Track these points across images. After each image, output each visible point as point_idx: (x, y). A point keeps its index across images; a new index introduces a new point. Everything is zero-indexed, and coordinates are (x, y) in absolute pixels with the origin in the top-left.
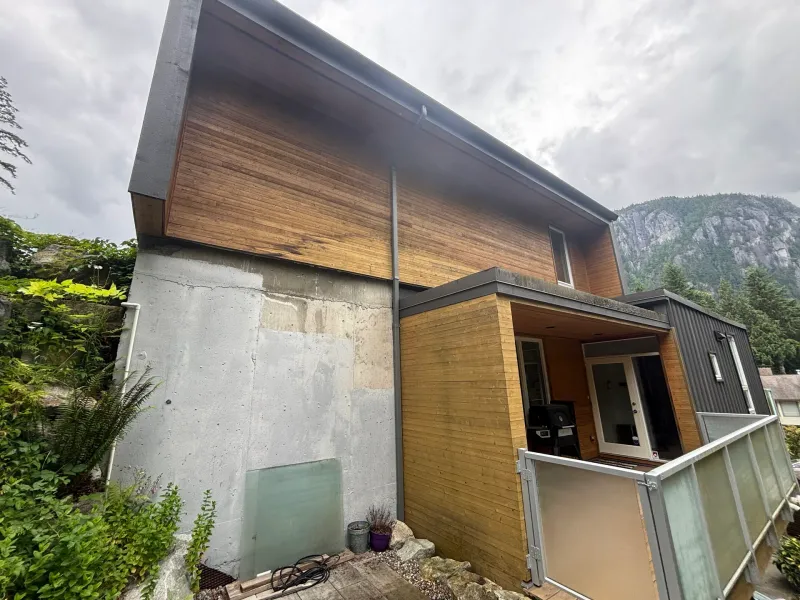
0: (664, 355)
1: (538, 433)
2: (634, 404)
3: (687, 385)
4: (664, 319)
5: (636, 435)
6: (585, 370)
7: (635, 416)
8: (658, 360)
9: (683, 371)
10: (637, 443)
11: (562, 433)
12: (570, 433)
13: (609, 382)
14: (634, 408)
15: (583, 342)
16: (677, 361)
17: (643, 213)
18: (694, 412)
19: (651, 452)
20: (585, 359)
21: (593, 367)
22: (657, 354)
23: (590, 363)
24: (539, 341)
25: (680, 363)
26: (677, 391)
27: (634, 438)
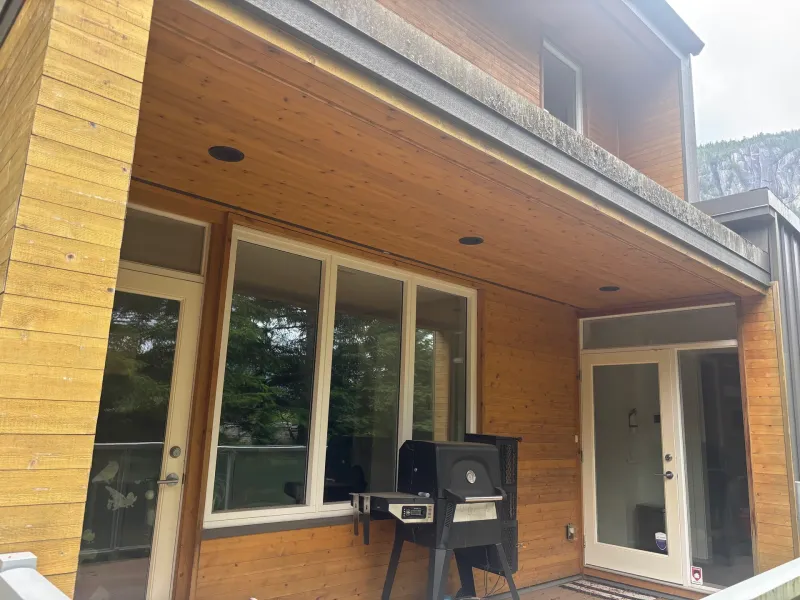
0: (747, 346)
1: (396, 510)
2: (668, 458)
3: (784, 420)
4: (757, 258)
5: (663, 530)
6: (578, 377)
7: (668, 484)
8: (731, 360)
9: (781, 384)
10: (661, 548)
11: (462, 515)
12: (491, 514)
13: (633, 411)
14: (667, 467)
15: (581, 313)
16: (772, 362)
17: (777, 150)
18: (790, 483)
19: (688, 567)
20: (582, 352)
21: (596, 369)
22: (732, 343)
23: (592, 360)
24: (469, 293)
25: (779, 367)
26: (763, 431)
27: (659, 536)
